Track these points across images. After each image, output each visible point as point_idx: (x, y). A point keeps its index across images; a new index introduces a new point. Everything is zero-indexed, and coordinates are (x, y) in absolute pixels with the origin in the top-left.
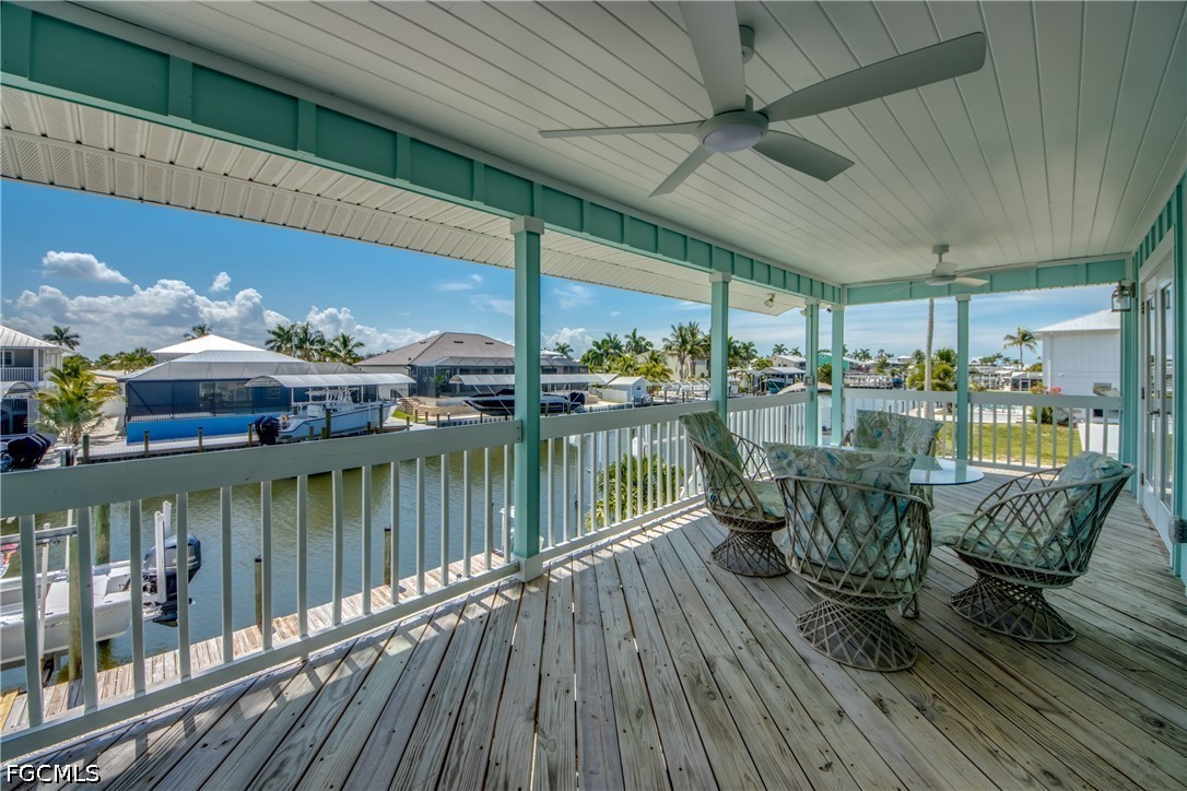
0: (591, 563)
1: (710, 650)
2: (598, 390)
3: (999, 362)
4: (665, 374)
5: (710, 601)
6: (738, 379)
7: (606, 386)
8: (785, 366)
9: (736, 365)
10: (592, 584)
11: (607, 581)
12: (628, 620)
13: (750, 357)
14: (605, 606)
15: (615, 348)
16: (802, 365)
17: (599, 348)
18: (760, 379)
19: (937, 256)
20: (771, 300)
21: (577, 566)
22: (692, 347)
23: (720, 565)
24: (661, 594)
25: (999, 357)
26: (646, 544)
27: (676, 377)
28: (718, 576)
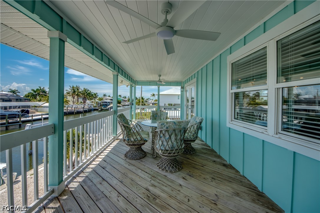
0: (84, 175)
1: (145, 186)
2: (35, 108)
3: (149, 99)
4: (66, 102)
5: (134, 171)
6: (93, 103)
7: (40, 107)
8: (107, 100)
9: (92, 99)
10: (91, 183)
11: (97, 180)
12: (114, 190)
13: (96, 97)
14: (102, 189)
15: (43, 92)
16: (111, 100)
17: (35, 92)
18: (100, 103)
19: (159, 77)
20: (122, 82)
21: (79, 179)
22: (77, 93)
23: (130, 159)
24: (118, 175)
25: (149, 98)
26: (101, 161)
27: (71, 103)
28: (131, 162)
